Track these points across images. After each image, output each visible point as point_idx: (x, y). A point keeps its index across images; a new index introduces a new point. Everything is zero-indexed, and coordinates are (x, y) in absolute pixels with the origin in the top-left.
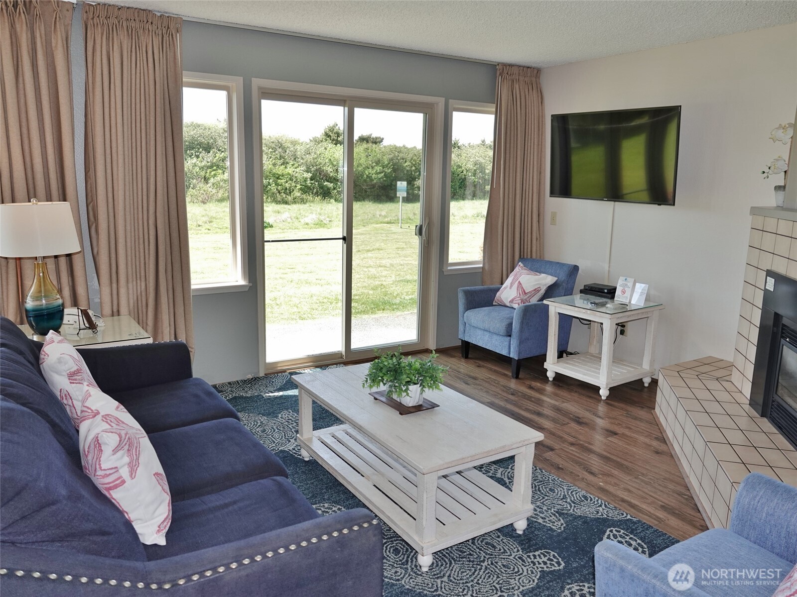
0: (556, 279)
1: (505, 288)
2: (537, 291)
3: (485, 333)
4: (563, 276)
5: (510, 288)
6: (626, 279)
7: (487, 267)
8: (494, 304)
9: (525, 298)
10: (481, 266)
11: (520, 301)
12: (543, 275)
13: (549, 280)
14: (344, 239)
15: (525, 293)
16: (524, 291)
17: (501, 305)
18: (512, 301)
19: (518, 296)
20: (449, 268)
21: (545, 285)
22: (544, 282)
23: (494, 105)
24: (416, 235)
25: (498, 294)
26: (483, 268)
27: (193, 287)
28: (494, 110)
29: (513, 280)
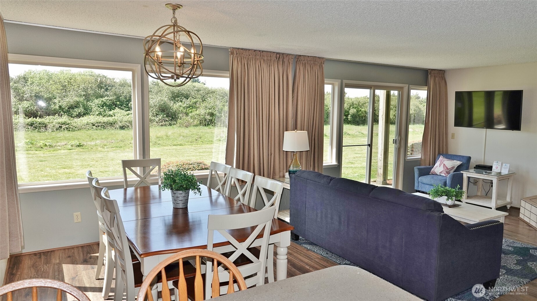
0: (462, 162)
1: (437, 167)
2: (453, 168)
3: (431, 186)
4: (465, 161)
5: (440, 167)
6: (497, 162)
7: (423, 158)
8: (430, 174)
9: (448, 171)
10: (420, 157)
11: (445, 172)
12: (455, 161)
13: (458, 163)
14: (369, 145)
15: (448, 169)
16: (447, 168)
17: (434, 174)
18: (441, 173)
19: (444, 170)
20: (408, 158)
21: (457, 165)
22: (456, 164)
23: (427, 87)
24: (393, 143)
25: (433, 169)
26: (421, 158)
27: (324, 165)
28: (427, 89)
29: (440, 163)
